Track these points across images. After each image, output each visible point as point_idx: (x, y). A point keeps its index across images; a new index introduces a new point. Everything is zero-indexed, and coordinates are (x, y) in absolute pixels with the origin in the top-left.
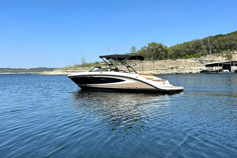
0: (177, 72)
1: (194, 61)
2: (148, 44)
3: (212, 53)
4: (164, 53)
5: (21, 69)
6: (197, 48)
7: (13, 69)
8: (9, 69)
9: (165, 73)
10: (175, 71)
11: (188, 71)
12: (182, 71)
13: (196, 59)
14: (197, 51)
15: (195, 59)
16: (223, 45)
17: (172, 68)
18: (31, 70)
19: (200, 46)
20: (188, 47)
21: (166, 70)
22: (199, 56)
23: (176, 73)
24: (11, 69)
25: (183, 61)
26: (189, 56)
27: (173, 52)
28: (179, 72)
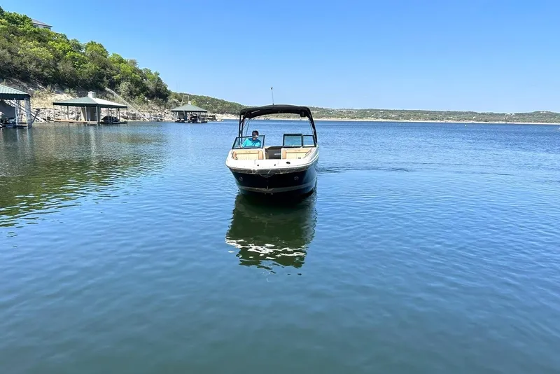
5: (496, 114)
7: (479, 114)
18: (517, 117)
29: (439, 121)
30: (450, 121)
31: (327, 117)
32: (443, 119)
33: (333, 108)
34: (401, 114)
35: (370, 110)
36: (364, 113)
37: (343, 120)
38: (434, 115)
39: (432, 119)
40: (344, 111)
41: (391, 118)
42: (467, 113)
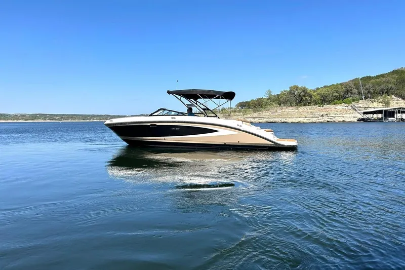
0: (329, 120)
1: (345, 108)
2: (290, 88)
3: (366, 98)
4: (308, 98)
6: (348, 92)
8: (108, 115)
9: (317, 121)
10: (326, 119)
11: (341, 120)
12: (335, 119)
13: (348, 105)
14: (347, 96)
15: (346, 105)
16: (378, 89)
17: (322, 116)
19: (351, 90)
20: (337, 91)
21: (316, 117)
22: (350, 102)
23: (328, 122)
24: (110, 116)
25: (332, 107)
26: (339, 102)
27: (318, 97)
28: (331, 120)
29: (88, 121)
30: (95, 121)
31: (4, 119)
32: (90, 119)
33: (9, 114)
34: (62, 117)
35: (40, 114)
36: (34, 117)
37: (18, 121)
38: (85, 117)
39: (84, 120)
40: (18, 115)
41: (56, 120)
42: (104, 115)
